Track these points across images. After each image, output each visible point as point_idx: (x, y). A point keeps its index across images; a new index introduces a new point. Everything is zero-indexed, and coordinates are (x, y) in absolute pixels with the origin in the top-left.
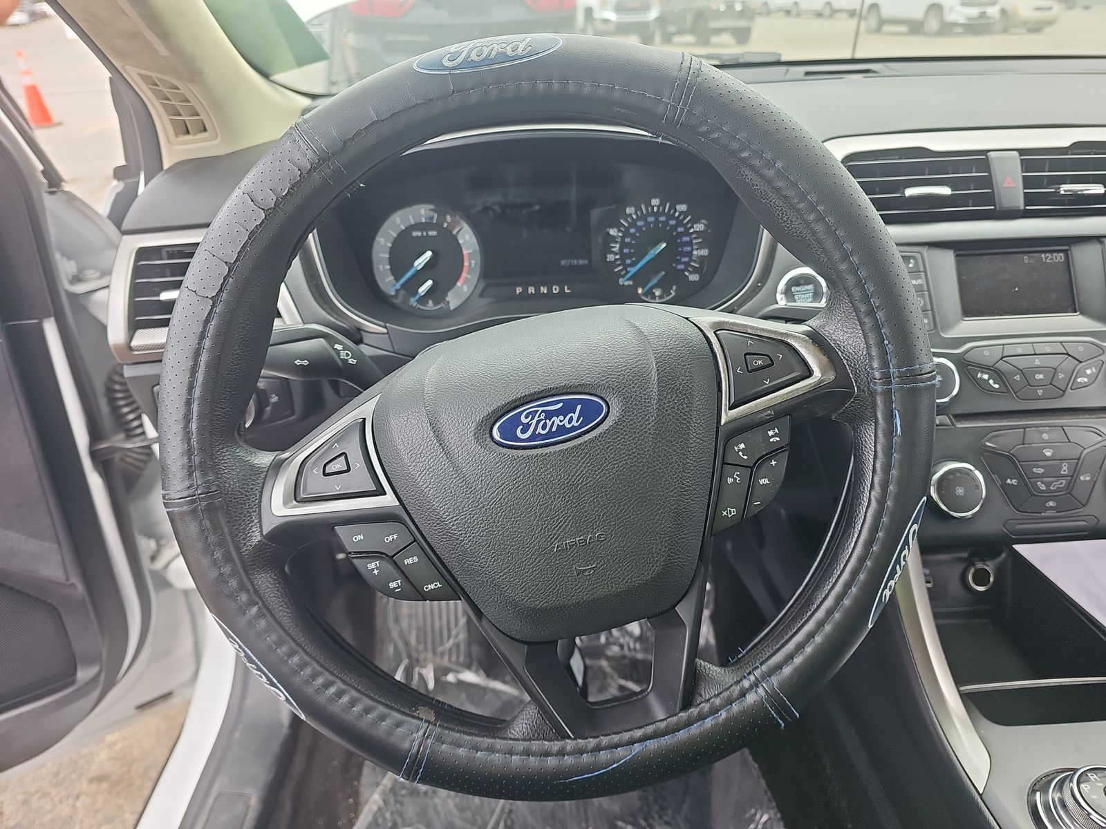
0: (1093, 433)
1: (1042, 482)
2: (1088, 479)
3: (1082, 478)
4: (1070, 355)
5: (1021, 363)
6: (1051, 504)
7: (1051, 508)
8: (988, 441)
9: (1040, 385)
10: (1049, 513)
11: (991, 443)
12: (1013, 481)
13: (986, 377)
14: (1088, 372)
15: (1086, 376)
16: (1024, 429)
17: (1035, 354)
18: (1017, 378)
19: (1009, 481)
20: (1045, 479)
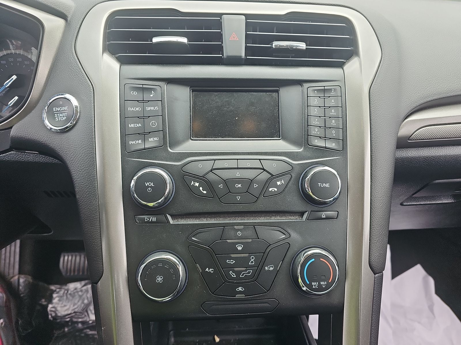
0: (278, 232)
1: (234, 271)
2: (271, 269)
3: (266, 268)
4: (264, 170)
5: (226, 175)
6: (240, 289)
7: (240, 293)
8: (193, 236)
9: (239, 192)
10: (238, 296)
11: (195, 238)
12: (211, 270)
13: (197, 184)
14: (279, 183)
15: (276, 186)
16: (224, 227)
17: (238, 168)
18: (221, 186)
19: (207, 270)
20: (236, 269)
